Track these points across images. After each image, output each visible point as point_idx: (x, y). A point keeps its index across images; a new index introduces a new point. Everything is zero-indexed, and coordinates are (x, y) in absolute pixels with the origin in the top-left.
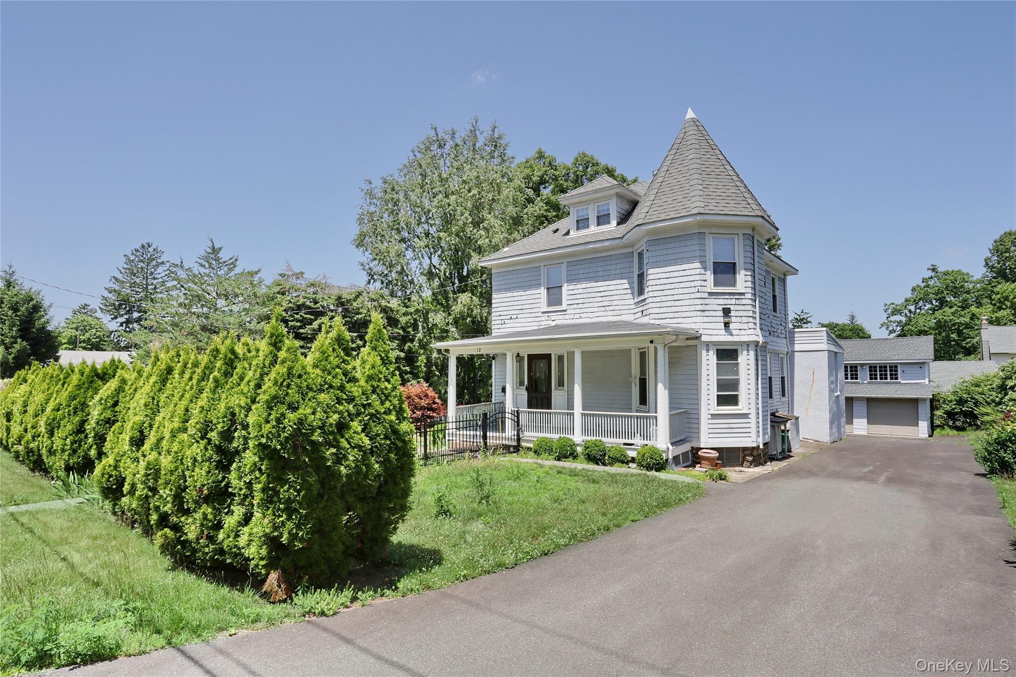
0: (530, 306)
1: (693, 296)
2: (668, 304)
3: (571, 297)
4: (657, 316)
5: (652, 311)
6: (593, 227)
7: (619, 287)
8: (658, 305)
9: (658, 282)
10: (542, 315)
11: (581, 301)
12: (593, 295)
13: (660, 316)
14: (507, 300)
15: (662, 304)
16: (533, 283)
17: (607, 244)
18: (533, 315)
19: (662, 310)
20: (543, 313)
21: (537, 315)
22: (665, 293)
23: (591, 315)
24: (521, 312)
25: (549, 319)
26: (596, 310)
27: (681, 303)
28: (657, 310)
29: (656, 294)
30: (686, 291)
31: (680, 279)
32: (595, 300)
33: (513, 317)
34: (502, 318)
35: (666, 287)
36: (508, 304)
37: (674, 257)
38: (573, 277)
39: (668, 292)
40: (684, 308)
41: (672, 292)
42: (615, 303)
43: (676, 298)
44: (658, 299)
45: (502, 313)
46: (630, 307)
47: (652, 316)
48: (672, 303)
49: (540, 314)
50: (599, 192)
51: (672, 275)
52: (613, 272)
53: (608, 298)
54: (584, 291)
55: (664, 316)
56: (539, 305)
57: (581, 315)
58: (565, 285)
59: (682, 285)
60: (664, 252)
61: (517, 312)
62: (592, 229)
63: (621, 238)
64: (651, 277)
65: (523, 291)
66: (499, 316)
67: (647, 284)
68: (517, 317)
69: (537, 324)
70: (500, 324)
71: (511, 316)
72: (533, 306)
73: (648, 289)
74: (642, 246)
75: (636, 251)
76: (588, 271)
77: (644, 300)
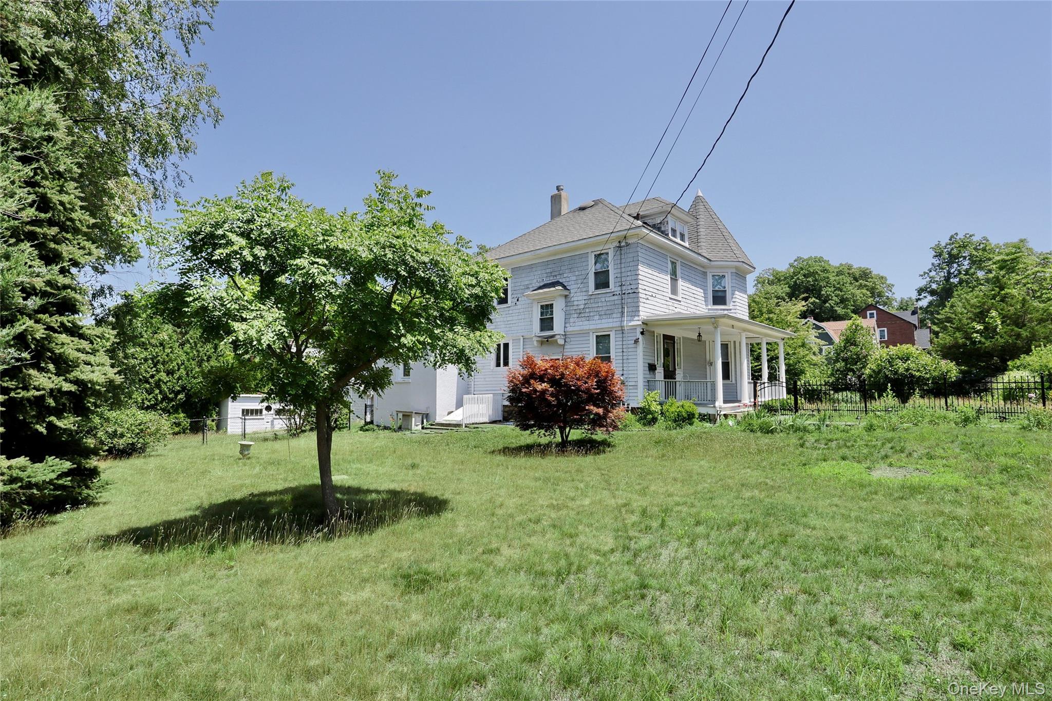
0: (662, 289)
3: (682, 292)
7: (700, 294)
10: (669, 300)
11: (687, 297)
12: (692, 295)
14: (649, 276)
16: (664, 268)
18: (665, 298)
20: (670, 298)
24: (657, 291)
25: (673, 305)
26: (693, 307)
32: (692, 299)
33: (653, 295)
34: (647, 293)
36: (650, 280)
38: (682, 275)
42: (700, 305)
45: (646, 288)
52: (698, 282)
53: (697, 300)
54: (688, 289)
56: (668, 290)
57: (687, 308)
58: (680, 280)
62: (678, 240)
63: (710, 260)
64: (737, 296)
65: (658, 273)
66: (644, 290)
67: (732, 300)
68: (656, 296)
69: (668, 307)
70: (645, 299)
71: (652, 293)
72: (664, 290)
73: (735, 304)
74: (723, 272)
75: (710, 272)
76: (689, 274)
77: (727, 310)
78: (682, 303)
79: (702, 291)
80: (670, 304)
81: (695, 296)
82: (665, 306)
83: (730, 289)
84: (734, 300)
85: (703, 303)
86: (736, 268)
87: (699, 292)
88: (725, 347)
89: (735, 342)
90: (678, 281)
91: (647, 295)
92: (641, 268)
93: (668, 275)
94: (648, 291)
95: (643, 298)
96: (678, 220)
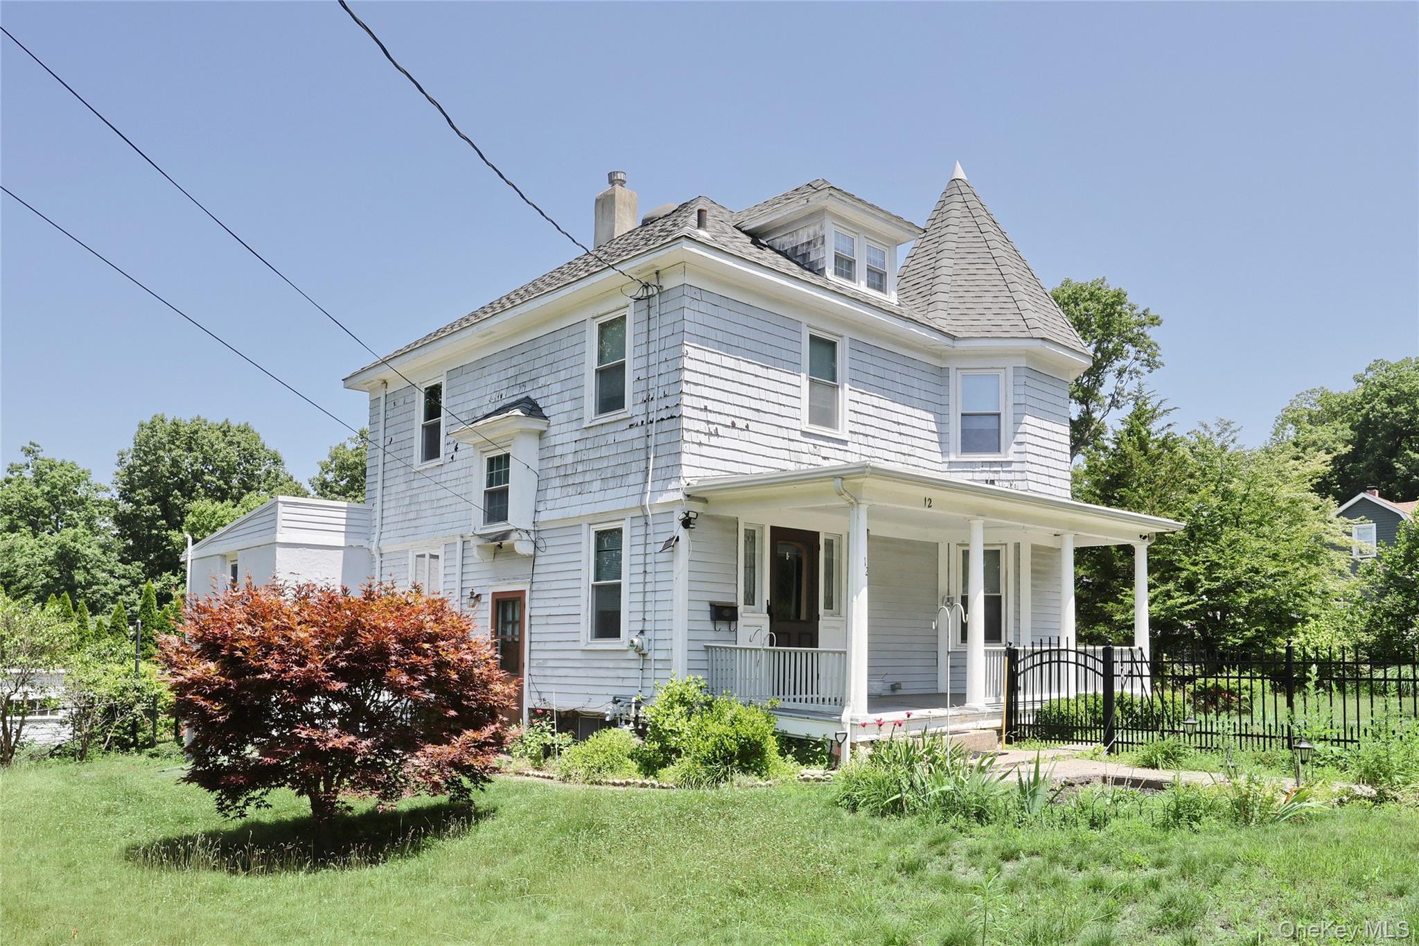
0: (776, 409)
1: (1064, 476)
2: (1044, 479)
3: (854, 417)
6: (861, 283)
7: (924, 424)
8: (1035, 477)
9: (1035, 441)
10: (802, 439)
11: (872, 431)
12: (888, 425)
14: (722, 373)
15: (1038, 478)
16: (784, 355)
18: (784, 433)
19: (1038, 488)
20: (804, 433)
21: (792, 435)
22: (1040, 460)
24: (756, 416)
25: (816, 451)
26: (893, 456)
27: (1054, 482)
29: (1034, 459)
30: (1058, 465)
31: (1055, 446)
32: (891, 436)
33: (741, 424)
34: (711, 417)
35: (1042, 451)
36: (727, 386)
38: (859, 376)
39: (1043, 461)
40: (1057, 492)
41: (1047, 462)
42: (919, 452)
45: (709, 405)
46: (938, 467)
48: (1048, 480)
49: (798, 436)
50: (891, 224)
51: (1046, 435)
52: (916, 393)
53: (910, 441)
54: (875, 412)
56: (795, 413)
58: (847, 386)
59: (1057, 455)
60: (1039, 395)
61: (748, 414)
62: (861, 286)
63: (954, 338)
64: (1027, 429)
65: (762, 366)
66: (701, 409)
67: (1014, 437)
68: (747, 426)
69: (793, 456)
70: (705, 434)
71: (733, 419)
72: (784, 411)
73: (1021, 448)
74: (993, 368)
75: (957, 369)
76: (881, 373)
77: (1001, 464)
78: (850, 447)
79: (931, 417)
80: (804, 448)
81: (903, 429)
82: (785, 454)
83: (1010, 411)
84: (1019, 438)
85: (936, 447)
86: (1030, 355)
87: (923, 421)
88: (992, 558)
89: (1017, 546)
90: (840, 389)
91: (714, 423)
92: (692, 352)
93: (802, 374)
94: (720, 413)
95: (698, 431)
96: (862, 236)
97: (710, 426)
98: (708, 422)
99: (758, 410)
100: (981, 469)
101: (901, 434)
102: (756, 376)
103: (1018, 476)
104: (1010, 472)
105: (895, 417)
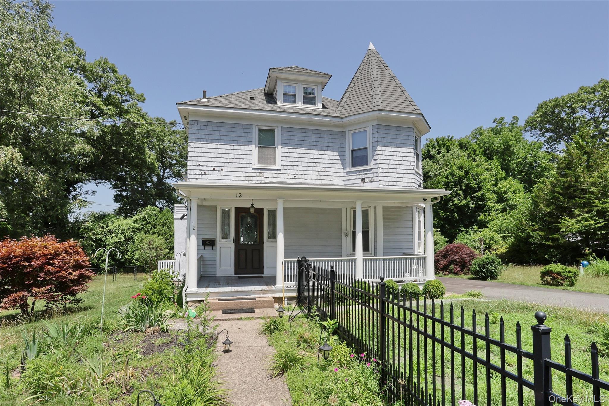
0: (238, 161)
1: (409, 172)
2: (393, 175)
3: (285, 159)
4: (384, 183)
5: (381, 178)
6: (300, 103)
7: (331, 157)
8: (385, 175)
9: (385, 157)
10: (253, 171)
11: (296, 164)
12: (307, 160)
13: (387, 183)
14: (208, 151)
15: (389, 175)
16: (243, 139)
17: (328, 119)
18: (243, 170)
19: (388, 179)
20: (254, 169)
21: (247, 170)
22: (390, 166)
23: (306, 177)
24: (227, 165)
25: (261, 175)
26: (310, 173)
27: (401, 175)
28: (385, 179)
29: (384, 166)
30: (405, 167)
31: (401, 158)
32: (309, 164)
33: (216, 169)
34: (201, 168)
35: (391, 162)
36: (211, 155)
37: (397, 141)
38: (287, 142)
39: (393, 166)
40: (404, 180)
41: (395, 167)
42: (327, 169)
43: (398, 171)
44: (385, 170)
45: (201, 164)
46: (340, 175)
47: (381, 183)
48: (395, 175)
49: (251, 170)
50: (312, 76)
51: (394, 154)
52: (326, 144)
53: (321, 165)
54: (299, 155)
55: (390, 183)
56: (250, 161)
57: (296, 175)
58: (280, 147)
59: (403, 163)
60: (389, 136)
61: (223, 165)
62: (300, 105)
63: (342, 118)
64: (380, 153)
65: (230, 145)
66: (197, 166)
67: (373, 157)
68: (222, 170)
69: (247, 178)
70: (200, 175)
71: (214, 167)
72: (242, 161)
73: (376, 162)
74: (363, 128)
75: (349, 131)
76: (302, 139)
77: (368, 170)
78: (282, 171)
79: (336, 153)
80: (254, 174)
81: (316, 161)
83: (372, 146)
84: (375, 157)
85: (341, 166)
87: (335, 155)
90: (276, 148)
91: (204, 170)
92: (192, 145)
93: (253, 145)
94: (207, 166)
95: (195, 174)
96: (300, 84)
97: (202, 171)
98: (201, 170)
99: (228, 163)
100: (359, 173)
101: (315, 163)
102: (227, 149)
103: (375, 175)
104: (371, 173)
105: (311, 156)
